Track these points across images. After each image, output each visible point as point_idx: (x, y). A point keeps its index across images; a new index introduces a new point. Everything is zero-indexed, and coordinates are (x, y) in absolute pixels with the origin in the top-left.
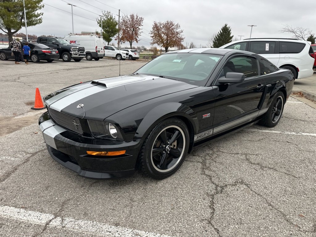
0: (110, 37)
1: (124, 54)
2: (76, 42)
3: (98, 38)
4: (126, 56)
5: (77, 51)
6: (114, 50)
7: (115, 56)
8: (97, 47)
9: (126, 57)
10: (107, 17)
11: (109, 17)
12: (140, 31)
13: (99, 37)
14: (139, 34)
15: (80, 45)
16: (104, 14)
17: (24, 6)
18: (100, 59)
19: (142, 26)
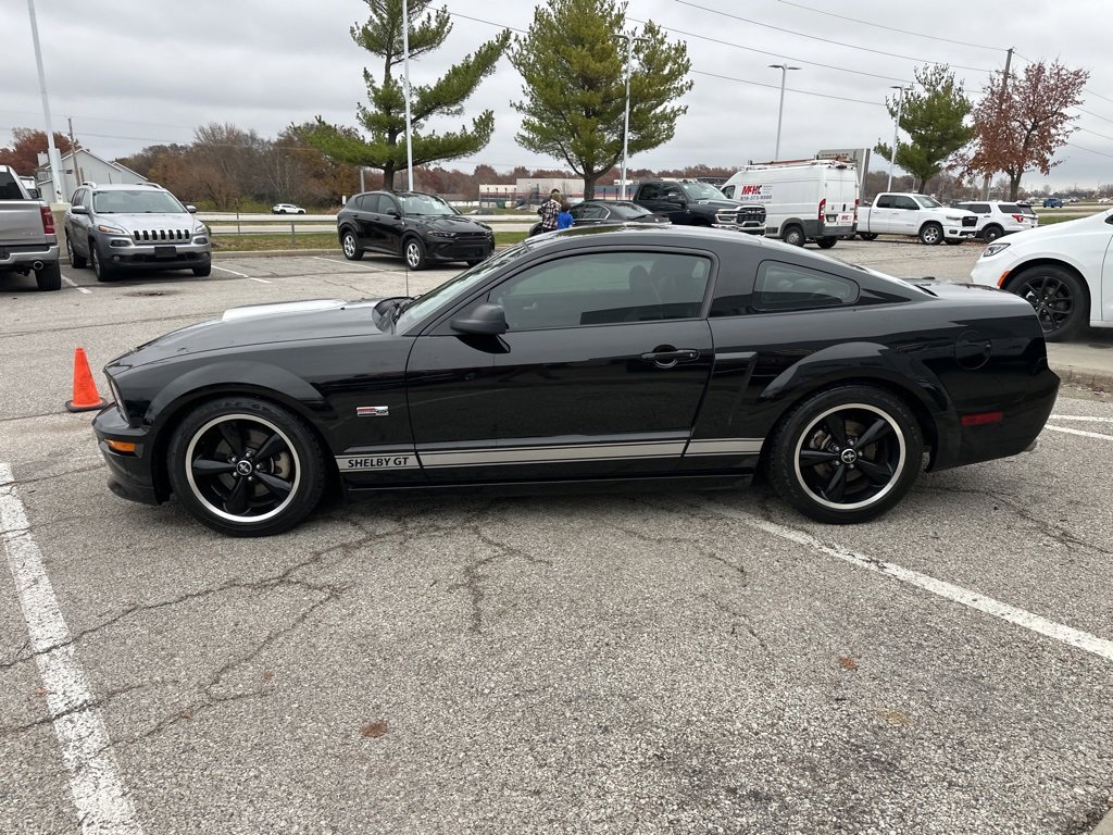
0: (931, 158)
1: (953, 223)
2: (761, 190)
3: (837, 171)
4: (961, 229)
5: (734, 221)
6: (918, 209)
7: (916, 231)
8: (823, 202)
9: (962, 233)
10: (931, 86)
11: (939, 88)
12: (1068, 125)
13: (841, 168)
14: (1061, 138)
15: (770, 197)
16: (923, 77)
17: (628, 93)
18: (839, 244)
19: (1078, 103)
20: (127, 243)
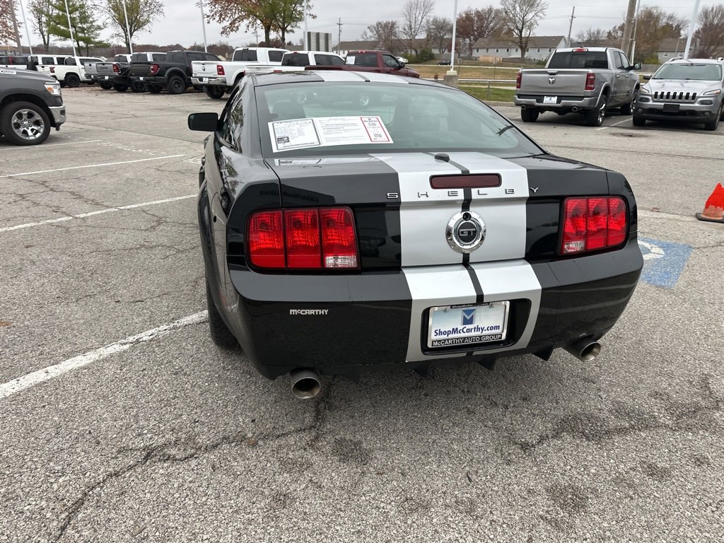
20: (648, 100)
